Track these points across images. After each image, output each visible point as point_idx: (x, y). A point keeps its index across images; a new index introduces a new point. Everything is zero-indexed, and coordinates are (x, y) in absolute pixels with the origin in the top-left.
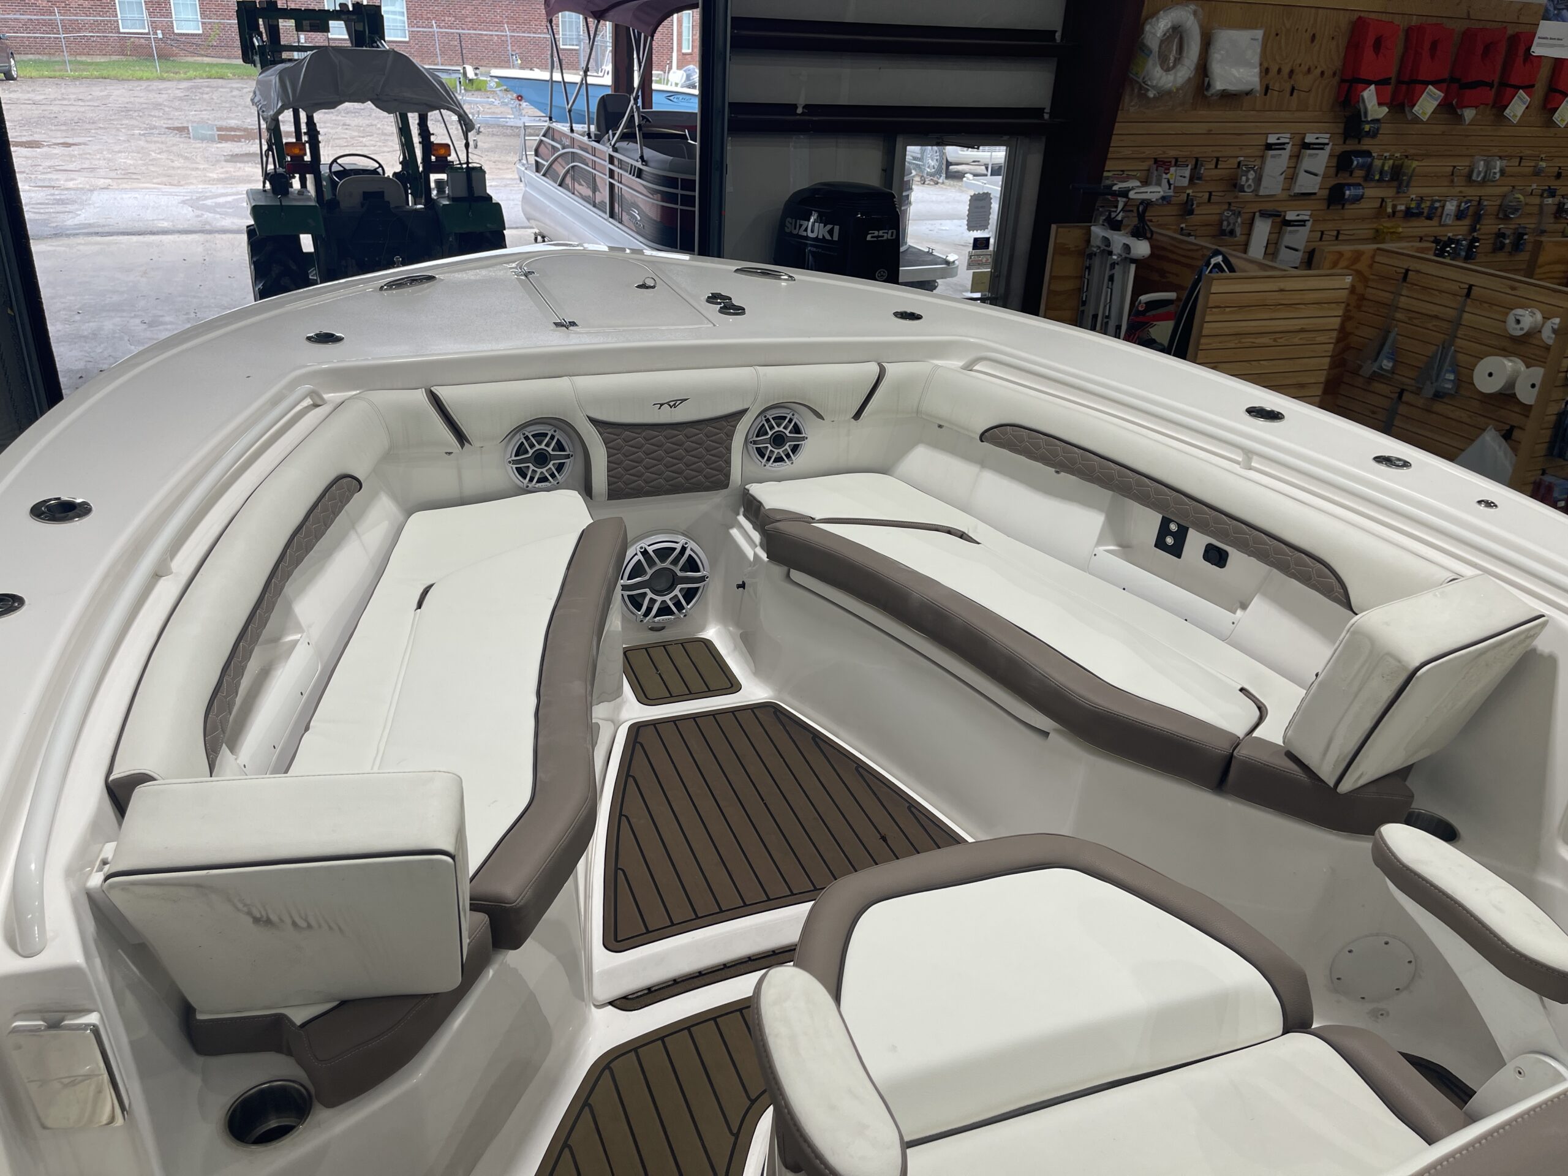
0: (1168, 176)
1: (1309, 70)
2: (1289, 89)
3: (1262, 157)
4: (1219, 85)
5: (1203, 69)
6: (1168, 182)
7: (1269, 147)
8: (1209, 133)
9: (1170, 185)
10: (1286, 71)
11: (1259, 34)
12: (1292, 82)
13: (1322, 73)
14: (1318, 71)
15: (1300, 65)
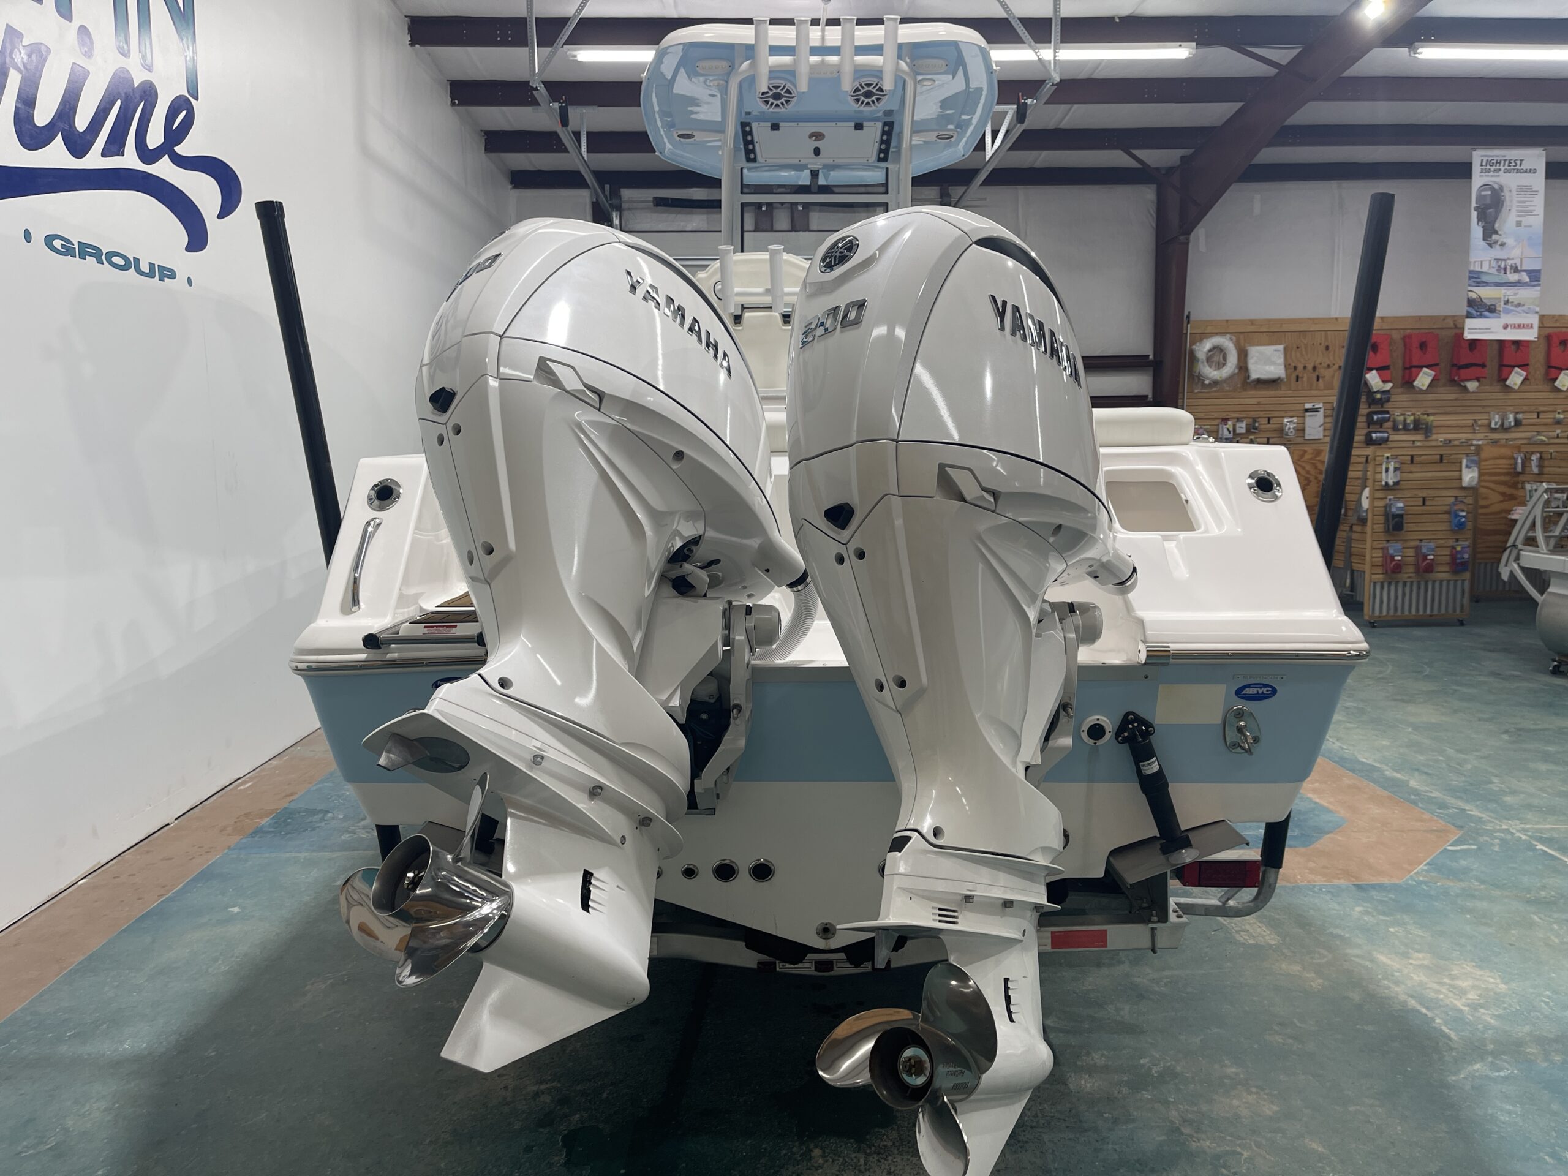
0: (1227, 426)
1: (1329, 366)
2: (1315, 379)
3: (1304, 417)
4: (1254, 376)
5: (1243, 367)
6: (1228, 429)
7: (1307, 410)
8: (1259, 404)
9: (1229, 431)
10: (1310, 367)
11: (1281, 347)
12: (1317, 374)
13: (1340, 367)
14: (1336, 367)
15: (1321, 364)
